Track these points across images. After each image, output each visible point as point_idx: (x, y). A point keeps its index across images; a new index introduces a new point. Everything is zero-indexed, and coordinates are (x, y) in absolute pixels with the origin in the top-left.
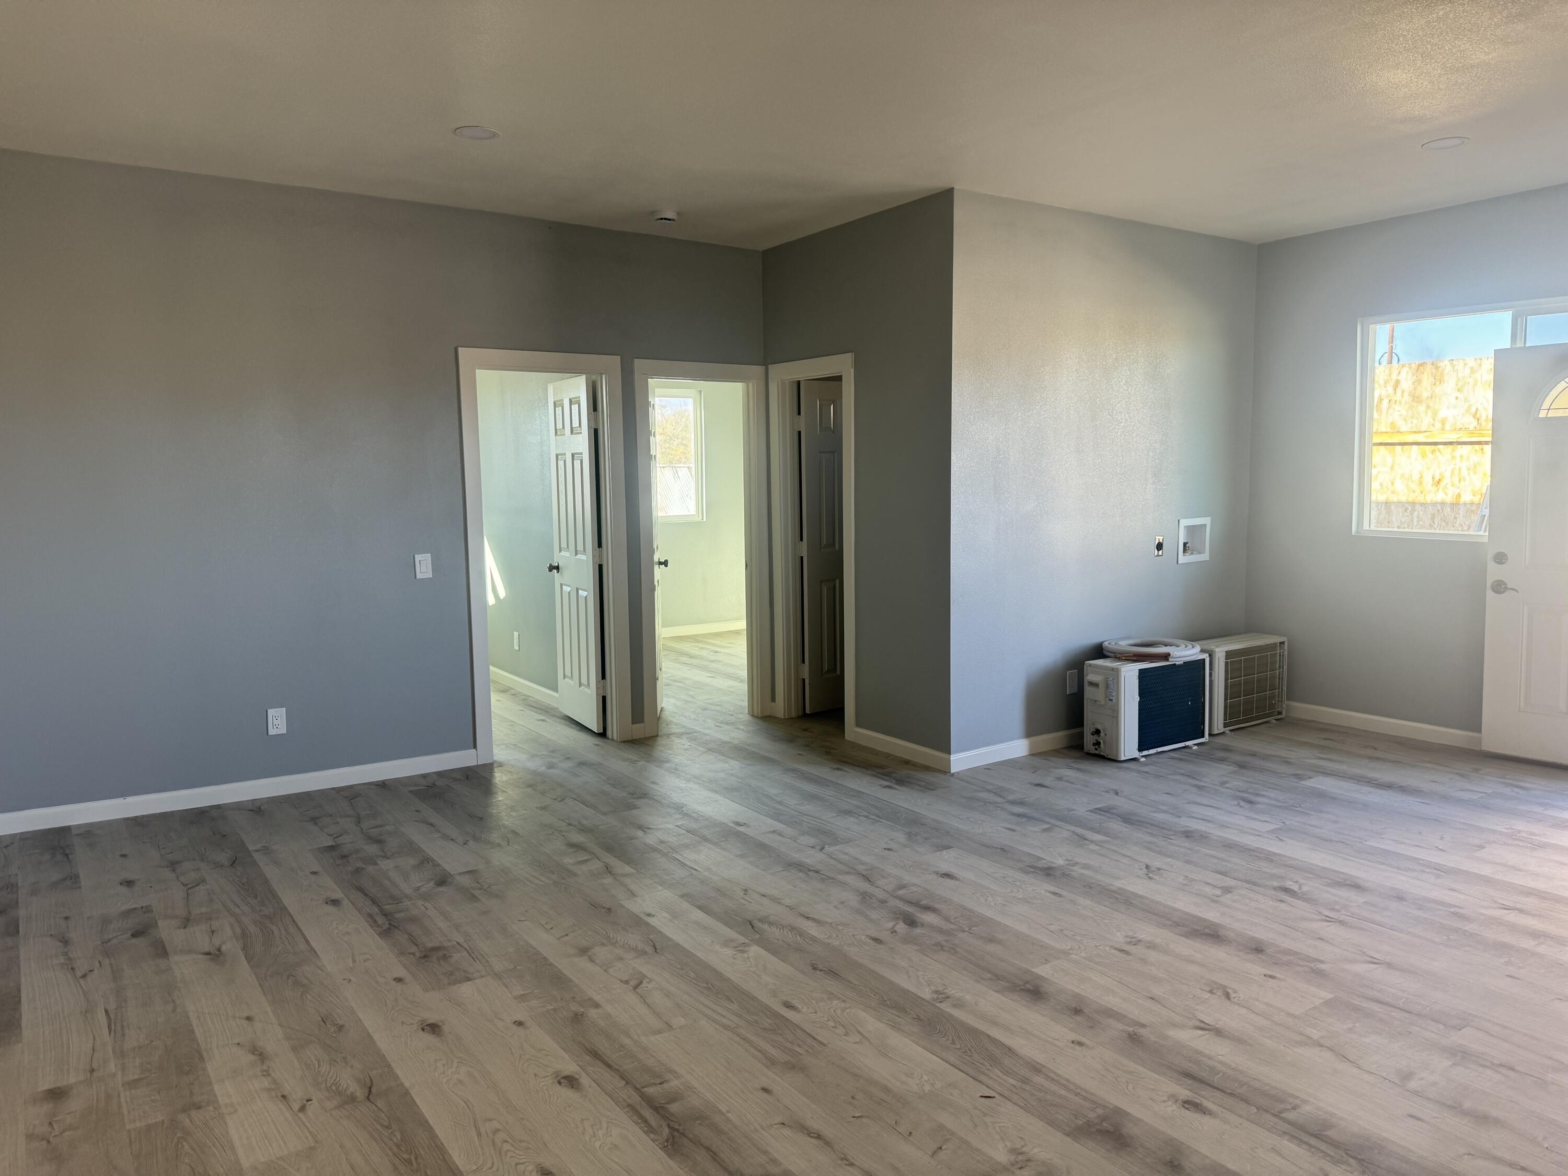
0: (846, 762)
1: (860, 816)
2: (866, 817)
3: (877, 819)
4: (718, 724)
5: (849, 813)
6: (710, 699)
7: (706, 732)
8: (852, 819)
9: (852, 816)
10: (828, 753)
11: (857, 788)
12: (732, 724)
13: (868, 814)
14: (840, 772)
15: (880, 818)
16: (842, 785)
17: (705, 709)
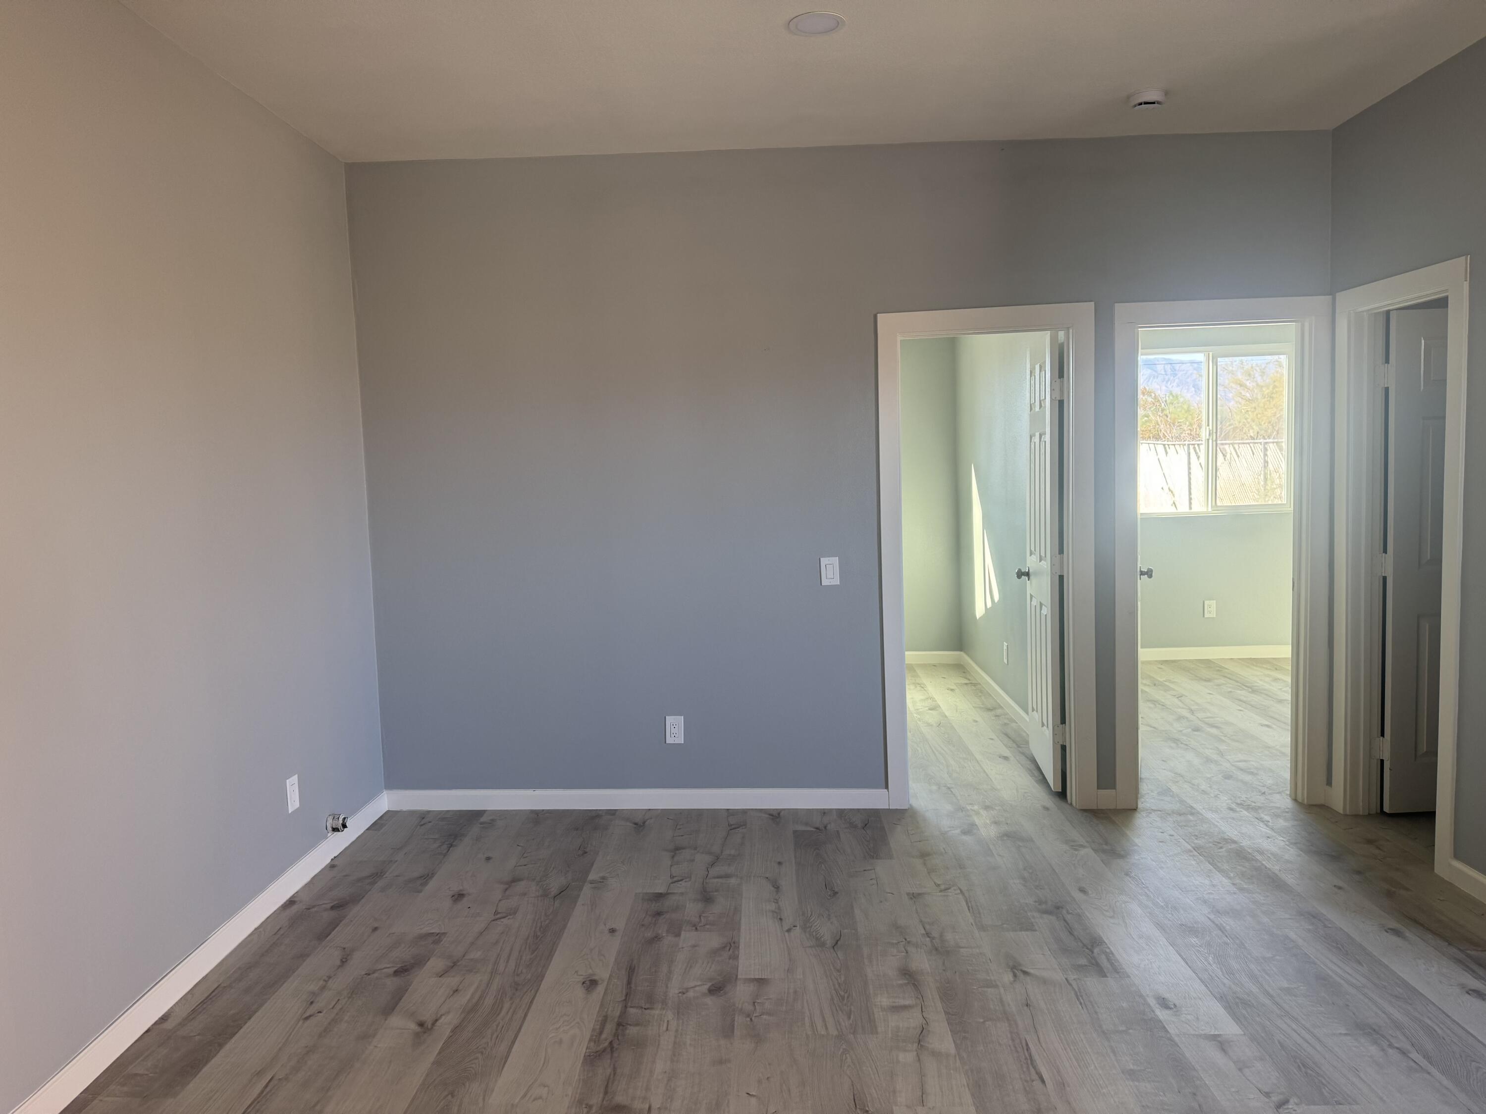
0: (1416, 921)
1: (1391, 1046)
2: (1404, 1053)
3: (1424, 1063)
4: (1234, 806)
5: (1371, 1032)
6: (1245, 761)
7: (1209, 815)
8: (1373, 1049)
9: (1375, 1042)
10: (1390, 895)
11: (1412, 983)
12: (1256, 809)
13: (1409, 1047)
14: (1394, 939)
15: (1431, 1063)
16: (1386, 967)
17: (1228, 777)
